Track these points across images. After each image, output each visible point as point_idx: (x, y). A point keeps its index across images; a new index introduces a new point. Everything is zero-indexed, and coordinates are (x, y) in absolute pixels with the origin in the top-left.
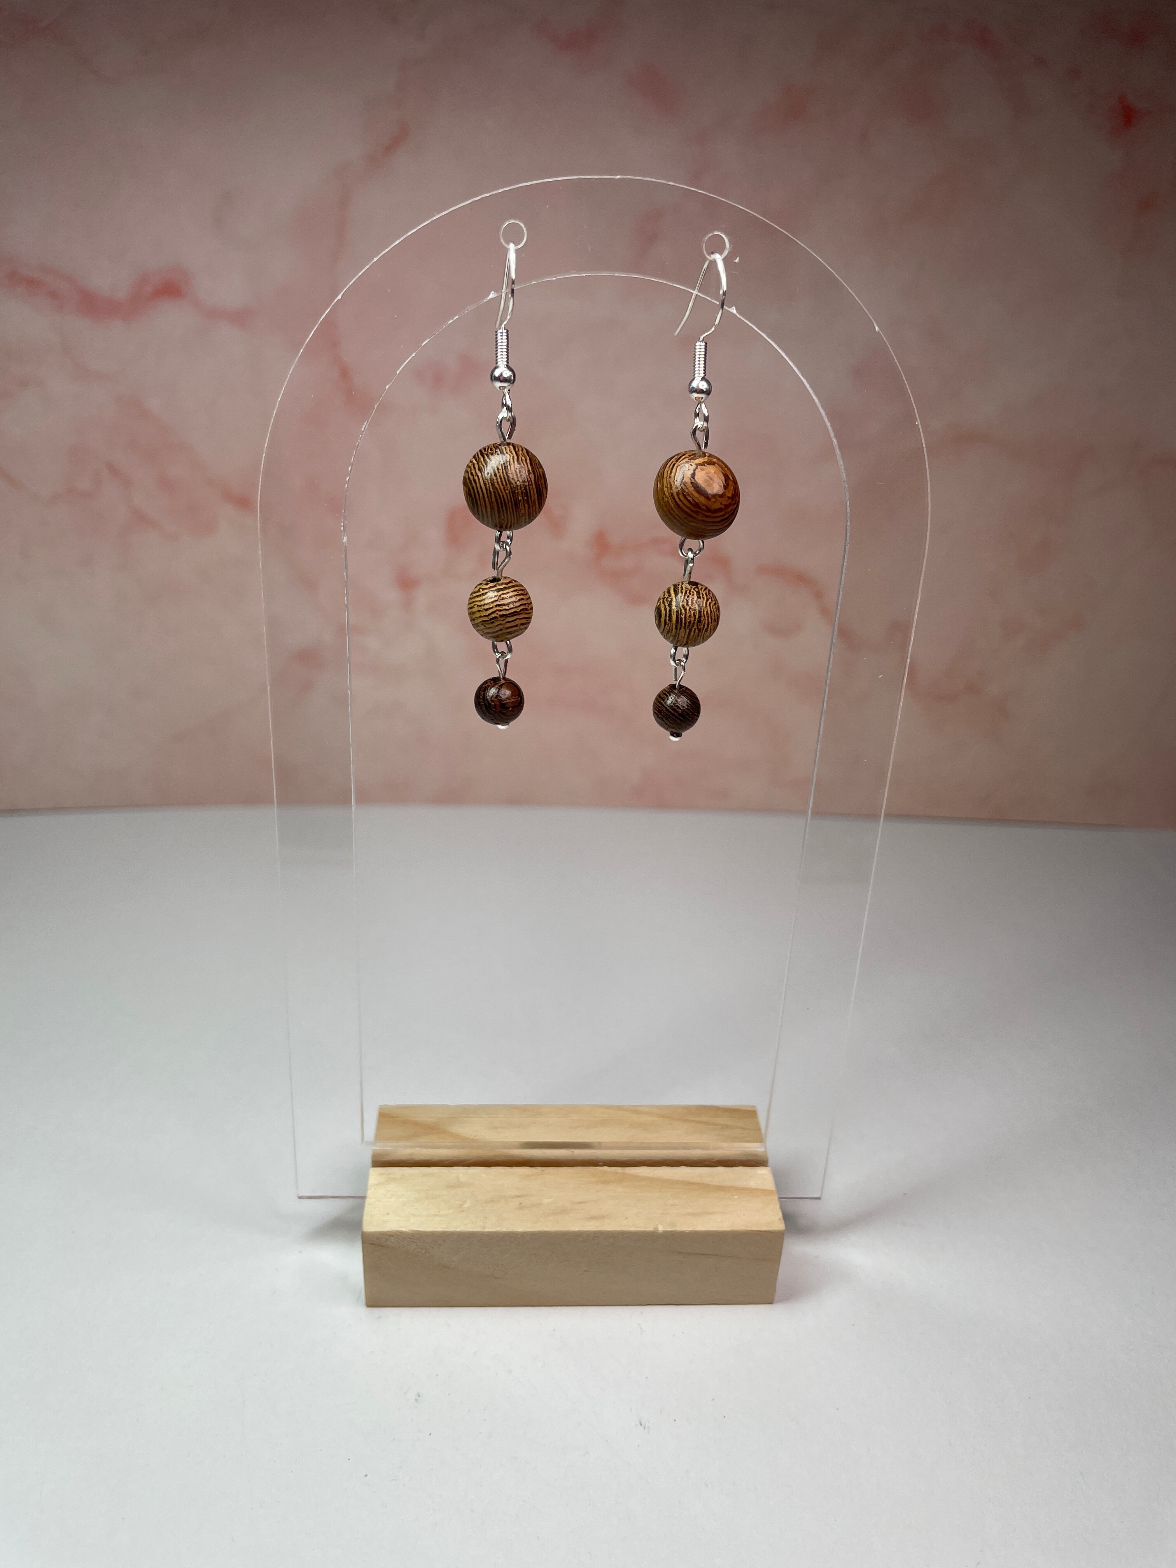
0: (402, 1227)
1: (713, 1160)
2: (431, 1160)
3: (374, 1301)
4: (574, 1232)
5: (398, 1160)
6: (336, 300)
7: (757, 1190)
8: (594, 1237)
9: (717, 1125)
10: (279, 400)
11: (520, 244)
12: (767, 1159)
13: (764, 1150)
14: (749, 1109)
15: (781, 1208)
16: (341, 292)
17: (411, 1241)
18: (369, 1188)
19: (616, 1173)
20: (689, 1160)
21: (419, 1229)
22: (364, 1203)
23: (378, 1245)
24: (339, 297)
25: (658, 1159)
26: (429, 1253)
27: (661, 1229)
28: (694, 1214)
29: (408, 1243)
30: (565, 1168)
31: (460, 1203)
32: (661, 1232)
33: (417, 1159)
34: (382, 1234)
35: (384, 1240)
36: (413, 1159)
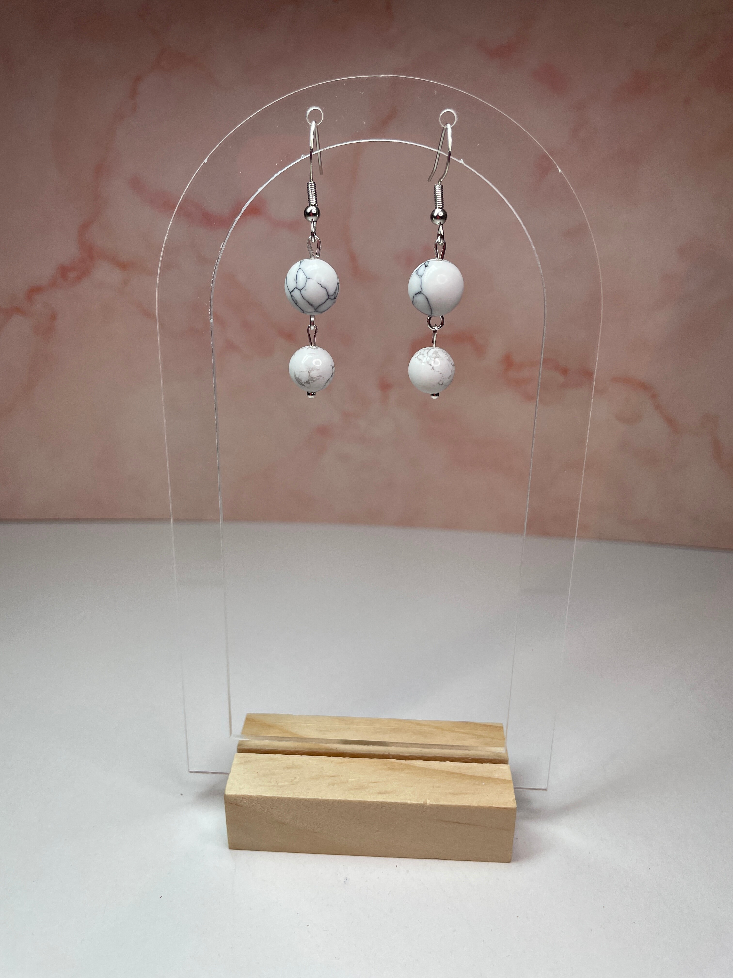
0: (251, 793)
1: (470, 758)
2: (275, 750)
3: (234, 846)
4: (368, 801)
5: (254, 749)
6: (203, 163)
7: (499, 779)
8: (384, 806)
9: (475, 735)
12: (508, 758)
13: (504, 752)
14: (498, 725)
15: (515, 792)
16: (206, 158)
17: (258, 803)
18: (233, 766)
19: (401, 764)
20: (453, 757)
21: (262, 795)
22: (228, 776)
23: (235, 804)
24: (205, 161)
25: (430, 755)
26: (270, 812)
27: (428, 802)
28: (453, 794)
29: (255, 805)
30: (366, 759)
31: (292, 779)
32: (429, 805)
33: (267, 748)
34: (237, 796)
35: (239, 801)
36: (264, 748)
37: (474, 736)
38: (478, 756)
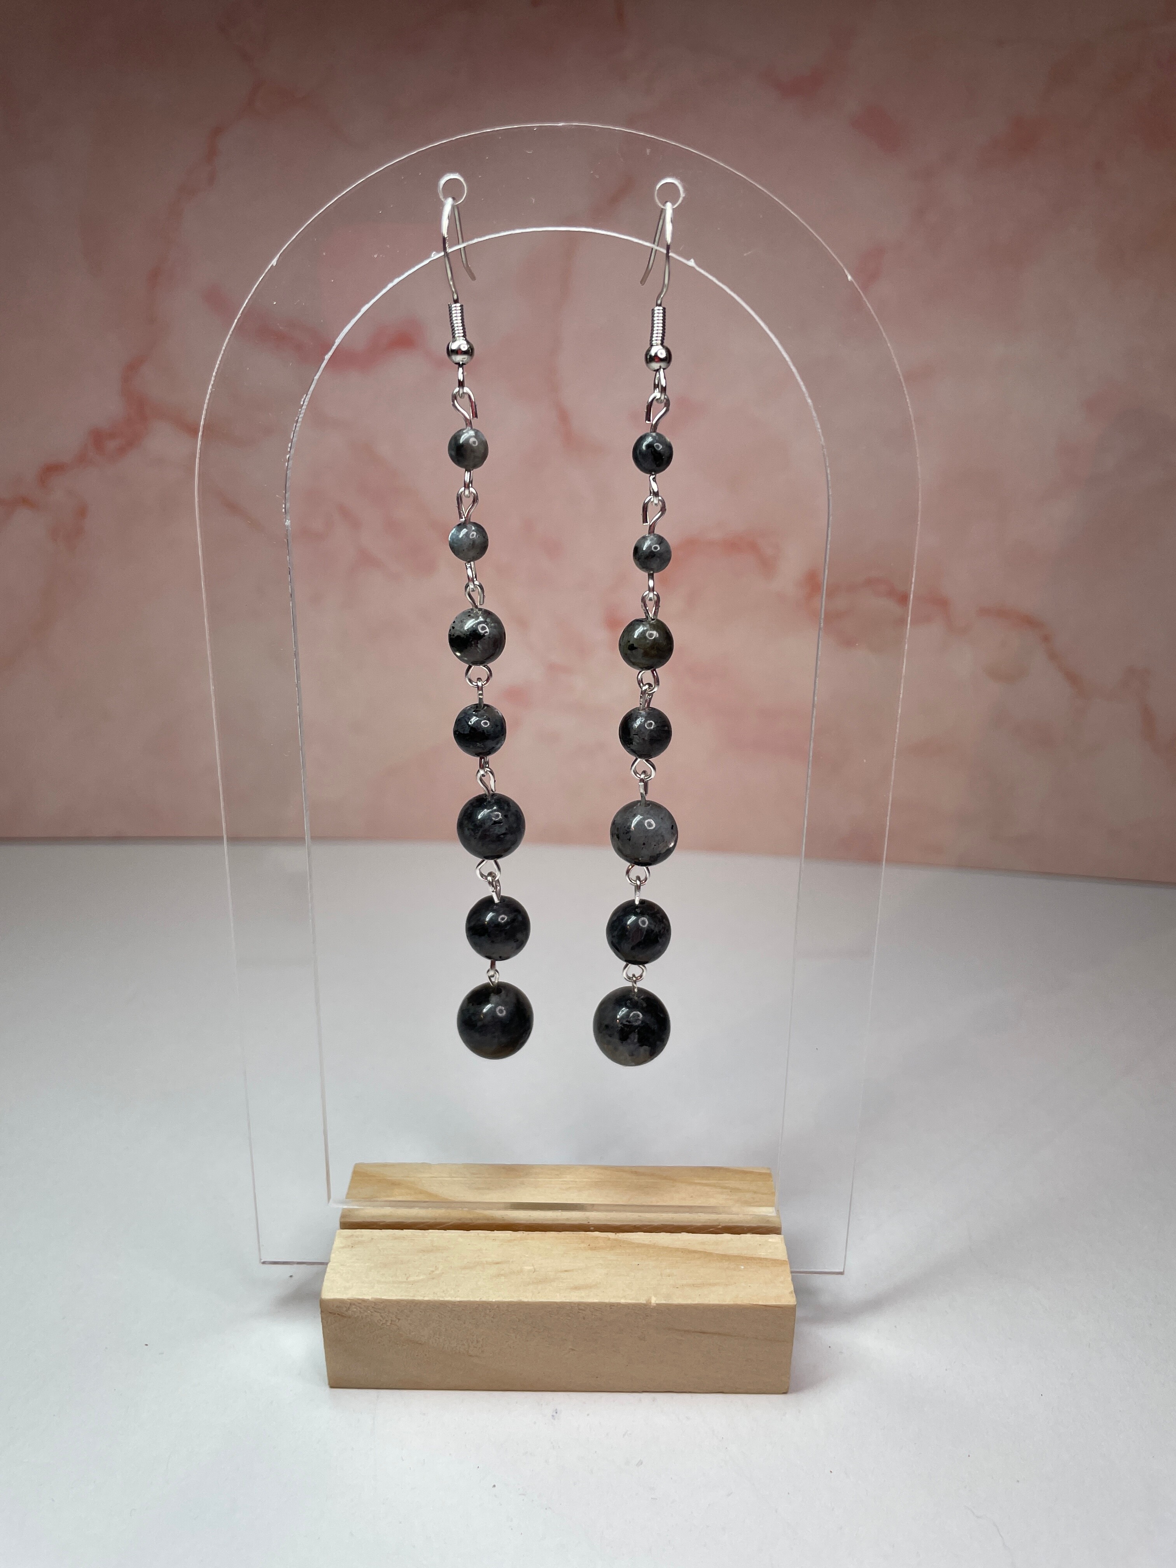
0: (364, 1294)
1: (720, 1227)
2: (403, 1222)
3: (337, 1382)
4: (556, 1303)
6: (270, 266)
7: (766, 1259)
9: (727, 1188)
10: (214, 374)
11: (460, 200)
12: (781, 1226)
13: (774, 1214)
14: (764, 1171)
15: (793, 1280)
16: (274, 258)
17: (375, 1311)
18: (333, 1251)
19: (609, 1239)
20: (691, 1226)
21: (383, 1298)
22: (326, 1268)
23: (338, 1314)
24: (274, 262)
25: (656, 1224)
26: (396, 1326)
27: (654, 1301)
28: (694, 1286)
29: (371, 1314)
30: (551, 1232)
31: (431, 1269)
32: (655, 1305)
33: (388, 1220)
34: (342, 1302)
35: (345, 1309)
36: (385, 1220)
37: (724, 1190)
38: (732, 1222)
